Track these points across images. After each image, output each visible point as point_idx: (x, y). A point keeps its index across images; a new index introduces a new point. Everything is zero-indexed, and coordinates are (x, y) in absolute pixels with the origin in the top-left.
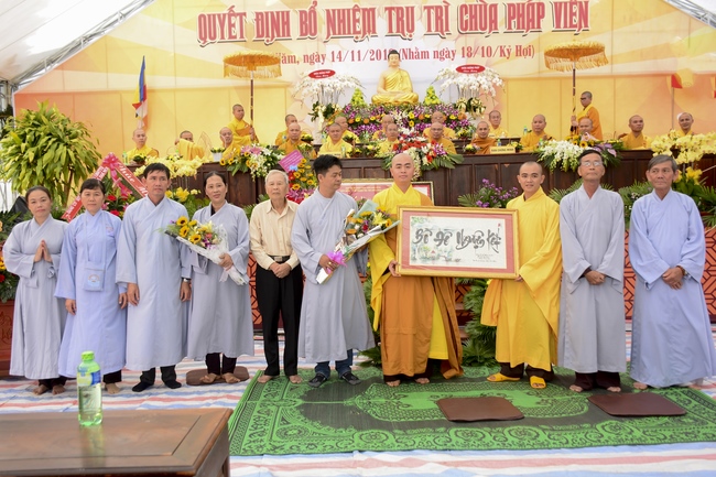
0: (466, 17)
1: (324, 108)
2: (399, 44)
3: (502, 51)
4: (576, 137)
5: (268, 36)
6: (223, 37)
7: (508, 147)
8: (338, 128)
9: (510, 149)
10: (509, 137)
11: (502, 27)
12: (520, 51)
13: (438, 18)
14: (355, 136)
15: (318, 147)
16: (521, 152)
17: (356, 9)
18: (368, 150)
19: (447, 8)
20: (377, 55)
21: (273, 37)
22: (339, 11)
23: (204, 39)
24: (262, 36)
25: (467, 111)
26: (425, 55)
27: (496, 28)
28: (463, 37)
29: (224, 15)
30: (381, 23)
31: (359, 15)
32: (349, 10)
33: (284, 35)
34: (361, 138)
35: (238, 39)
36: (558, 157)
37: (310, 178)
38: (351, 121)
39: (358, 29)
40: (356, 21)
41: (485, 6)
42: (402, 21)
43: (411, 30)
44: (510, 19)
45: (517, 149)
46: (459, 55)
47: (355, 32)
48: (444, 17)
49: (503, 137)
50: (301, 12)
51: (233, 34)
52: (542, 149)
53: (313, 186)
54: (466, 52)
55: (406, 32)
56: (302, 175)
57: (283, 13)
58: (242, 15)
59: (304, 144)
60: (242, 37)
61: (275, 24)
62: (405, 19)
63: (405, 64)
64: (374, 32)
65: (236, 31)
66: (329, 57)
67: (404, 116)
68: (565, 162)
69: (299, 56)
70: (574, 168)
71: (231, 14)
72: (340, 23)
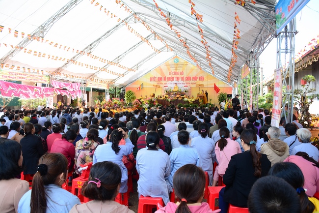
0: (187, 78)
1: (166, 91)
2: (177, 82)
3: (191, 83)
6: (153, 81)
12: (194, 83)
13: (183, 79)
17: (171, 77)
19: (184, 77)
20: (174, 83)
21: (160, 81)
23: (151, 81)
25: (185, 92)
26: (181, 84)
27: (191, 80)
29: (154, 77)
30: (175, 79)
39: (172, 80)
41: (189, 77)
42: (178, 79)
44: (193, 79)
46: (185, 84)
50: (164, 77)
57: (161, 77)
58: (156, 78)
61: (160, 79)
63: (178, 85)
65: (155, 80)
66: (167, 84)
69: (163, 84)
72: (169, 79)
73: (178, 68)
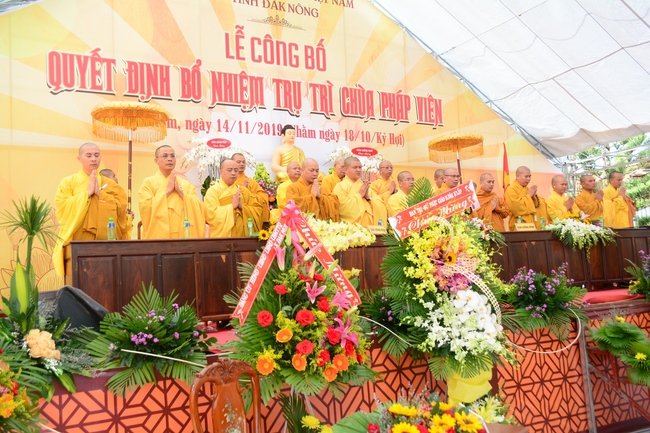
0: (348, 100)
2: (285, 119)
3: (379, 138)
5: (142, 92)
6: (83, 85)
11: (378, 115)
12: (394, 139)
13: (323, 98)
17: (243, 76)
19: (330, 88)
20: (265, 129)
21: (149, 94)
22: (225, 74)
23: (57, 85)
24: (136, 91)
26: (311, 134)
27: (373, 115)
28: (346, 120)
29: (86, 58)
30: (269, 95)
31: (246, 83)
32: (236, 76)
33: (162, 94)
35: (104, 90)
39: (245, 98)
40: (243, 89)
41: (363, 91)
42: (290, 96)
43: (299, 107)
44: (384, 107)
46: (342, 138)
47: (243, 101)
48: (328, 97)
50: (184, 70)
51: (98, 84)
54: (349, 135)
55: (293, 108)
57: (161, 67)
58: (110, 62)
60: (109, 88)
61: (152, 79)
62: (292, 93)
64: (262, 103)
65: (102, 80)
66: (215, 125)
69: (181, 121)
71: (96, 57)
72: (228, 89)
73: (288, 16)
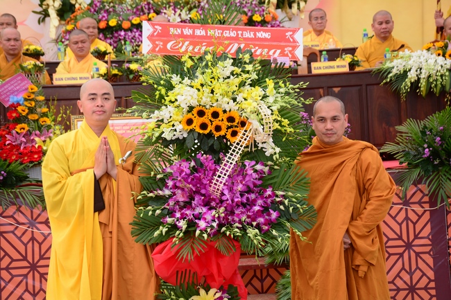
1: (58, 4)
4: (441, 44)
7: (338, 62)
8: (82, 36)
9: (340, 65)
10: (340, 46)
14: (110, 49)
15: (52, 67)
16: (357, 69)
18: (131, 72)
25: (278, 7)
34: (118, 50)
36: (412, 76)
37: (45, 115)
38: (103, 25)
45: (352, 65)
49: (332, 47)
52: (388, 65)
53: (49, 127)
56: (31, 110)
59: (29, 63)
67: (184, 16)
68: (423, 84)
70: (437, 91)
